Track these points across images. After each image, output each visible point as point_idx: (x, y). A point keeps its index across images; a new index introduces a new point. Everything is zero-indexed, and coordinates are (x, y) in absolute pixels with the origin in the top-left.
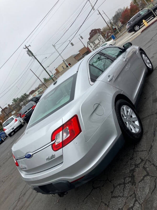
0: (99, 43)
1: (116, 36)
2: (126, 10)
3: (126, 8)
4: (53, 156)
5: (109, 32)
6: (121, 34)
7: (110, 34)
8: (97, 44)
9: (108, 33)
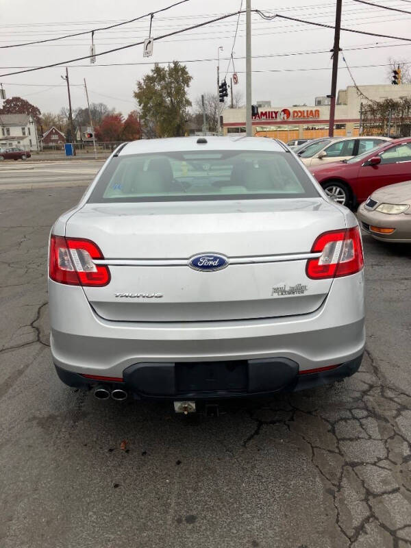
0: (22, 138)
1: (77, 151)
2: (117, 118)
3: (116, 112)
4: (301, 289)
5: (57, 133)
6: (96, 156)
7: (55, 137)
8: (13, 138)
9: (51, 133)
